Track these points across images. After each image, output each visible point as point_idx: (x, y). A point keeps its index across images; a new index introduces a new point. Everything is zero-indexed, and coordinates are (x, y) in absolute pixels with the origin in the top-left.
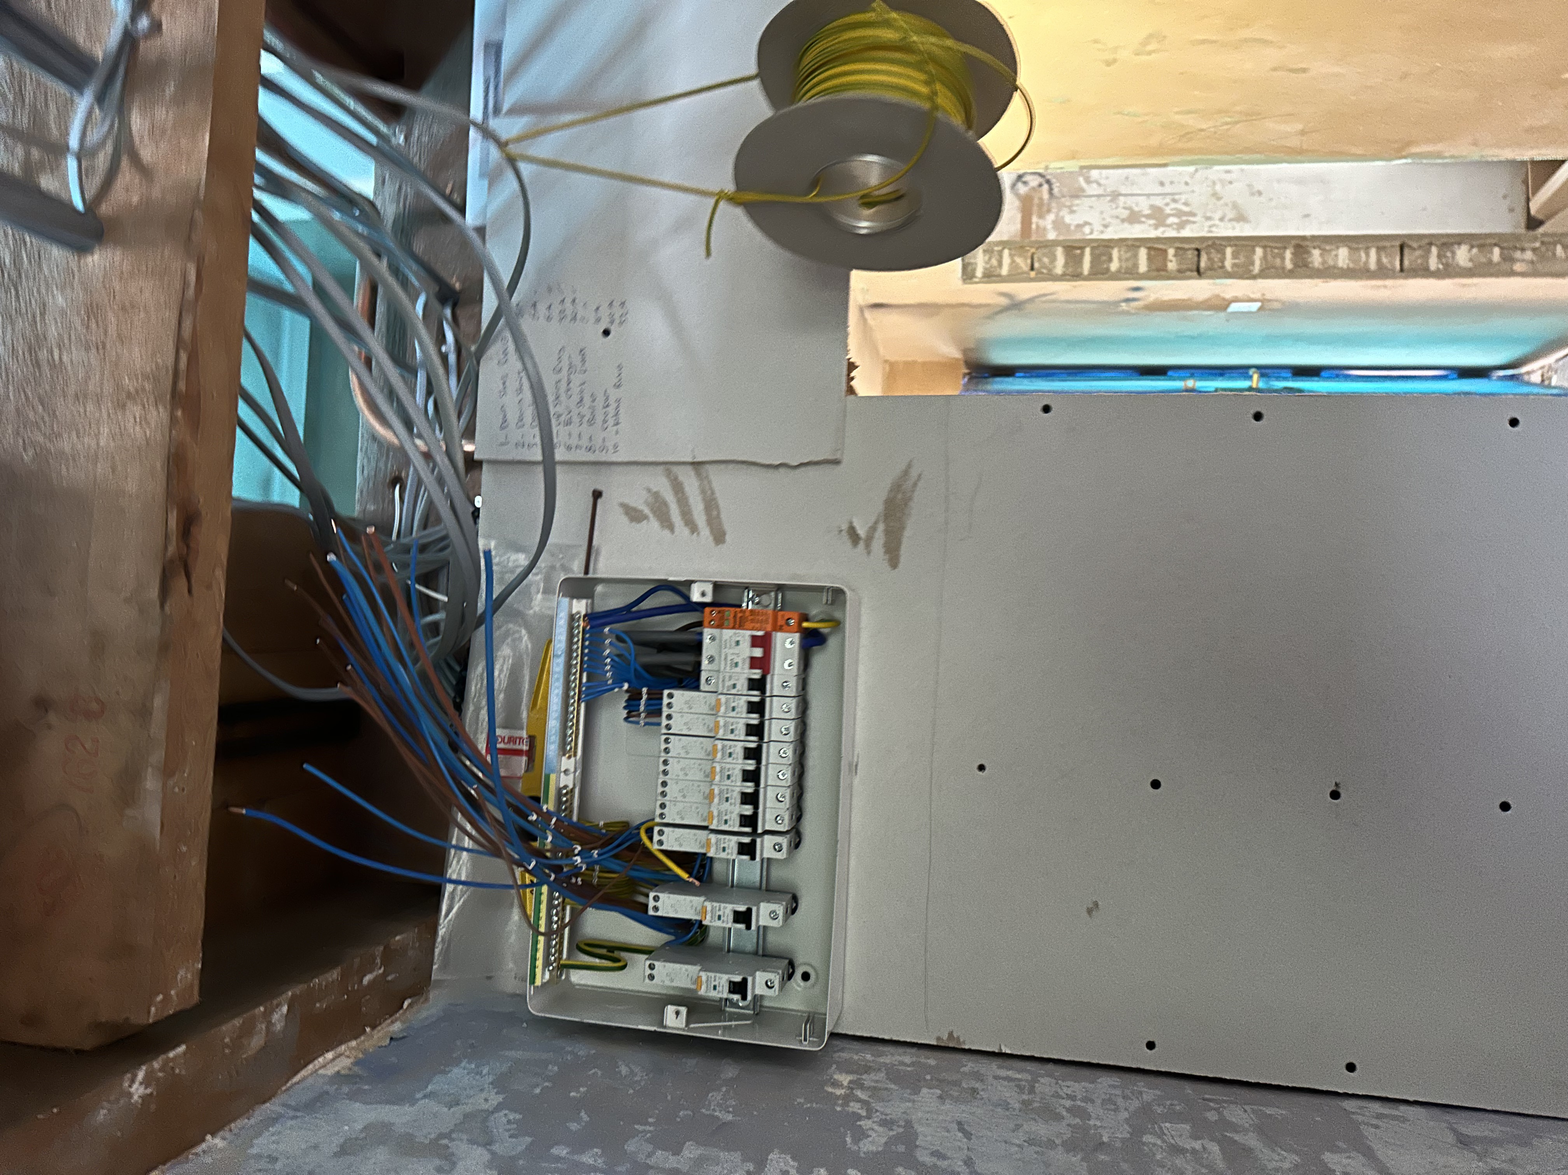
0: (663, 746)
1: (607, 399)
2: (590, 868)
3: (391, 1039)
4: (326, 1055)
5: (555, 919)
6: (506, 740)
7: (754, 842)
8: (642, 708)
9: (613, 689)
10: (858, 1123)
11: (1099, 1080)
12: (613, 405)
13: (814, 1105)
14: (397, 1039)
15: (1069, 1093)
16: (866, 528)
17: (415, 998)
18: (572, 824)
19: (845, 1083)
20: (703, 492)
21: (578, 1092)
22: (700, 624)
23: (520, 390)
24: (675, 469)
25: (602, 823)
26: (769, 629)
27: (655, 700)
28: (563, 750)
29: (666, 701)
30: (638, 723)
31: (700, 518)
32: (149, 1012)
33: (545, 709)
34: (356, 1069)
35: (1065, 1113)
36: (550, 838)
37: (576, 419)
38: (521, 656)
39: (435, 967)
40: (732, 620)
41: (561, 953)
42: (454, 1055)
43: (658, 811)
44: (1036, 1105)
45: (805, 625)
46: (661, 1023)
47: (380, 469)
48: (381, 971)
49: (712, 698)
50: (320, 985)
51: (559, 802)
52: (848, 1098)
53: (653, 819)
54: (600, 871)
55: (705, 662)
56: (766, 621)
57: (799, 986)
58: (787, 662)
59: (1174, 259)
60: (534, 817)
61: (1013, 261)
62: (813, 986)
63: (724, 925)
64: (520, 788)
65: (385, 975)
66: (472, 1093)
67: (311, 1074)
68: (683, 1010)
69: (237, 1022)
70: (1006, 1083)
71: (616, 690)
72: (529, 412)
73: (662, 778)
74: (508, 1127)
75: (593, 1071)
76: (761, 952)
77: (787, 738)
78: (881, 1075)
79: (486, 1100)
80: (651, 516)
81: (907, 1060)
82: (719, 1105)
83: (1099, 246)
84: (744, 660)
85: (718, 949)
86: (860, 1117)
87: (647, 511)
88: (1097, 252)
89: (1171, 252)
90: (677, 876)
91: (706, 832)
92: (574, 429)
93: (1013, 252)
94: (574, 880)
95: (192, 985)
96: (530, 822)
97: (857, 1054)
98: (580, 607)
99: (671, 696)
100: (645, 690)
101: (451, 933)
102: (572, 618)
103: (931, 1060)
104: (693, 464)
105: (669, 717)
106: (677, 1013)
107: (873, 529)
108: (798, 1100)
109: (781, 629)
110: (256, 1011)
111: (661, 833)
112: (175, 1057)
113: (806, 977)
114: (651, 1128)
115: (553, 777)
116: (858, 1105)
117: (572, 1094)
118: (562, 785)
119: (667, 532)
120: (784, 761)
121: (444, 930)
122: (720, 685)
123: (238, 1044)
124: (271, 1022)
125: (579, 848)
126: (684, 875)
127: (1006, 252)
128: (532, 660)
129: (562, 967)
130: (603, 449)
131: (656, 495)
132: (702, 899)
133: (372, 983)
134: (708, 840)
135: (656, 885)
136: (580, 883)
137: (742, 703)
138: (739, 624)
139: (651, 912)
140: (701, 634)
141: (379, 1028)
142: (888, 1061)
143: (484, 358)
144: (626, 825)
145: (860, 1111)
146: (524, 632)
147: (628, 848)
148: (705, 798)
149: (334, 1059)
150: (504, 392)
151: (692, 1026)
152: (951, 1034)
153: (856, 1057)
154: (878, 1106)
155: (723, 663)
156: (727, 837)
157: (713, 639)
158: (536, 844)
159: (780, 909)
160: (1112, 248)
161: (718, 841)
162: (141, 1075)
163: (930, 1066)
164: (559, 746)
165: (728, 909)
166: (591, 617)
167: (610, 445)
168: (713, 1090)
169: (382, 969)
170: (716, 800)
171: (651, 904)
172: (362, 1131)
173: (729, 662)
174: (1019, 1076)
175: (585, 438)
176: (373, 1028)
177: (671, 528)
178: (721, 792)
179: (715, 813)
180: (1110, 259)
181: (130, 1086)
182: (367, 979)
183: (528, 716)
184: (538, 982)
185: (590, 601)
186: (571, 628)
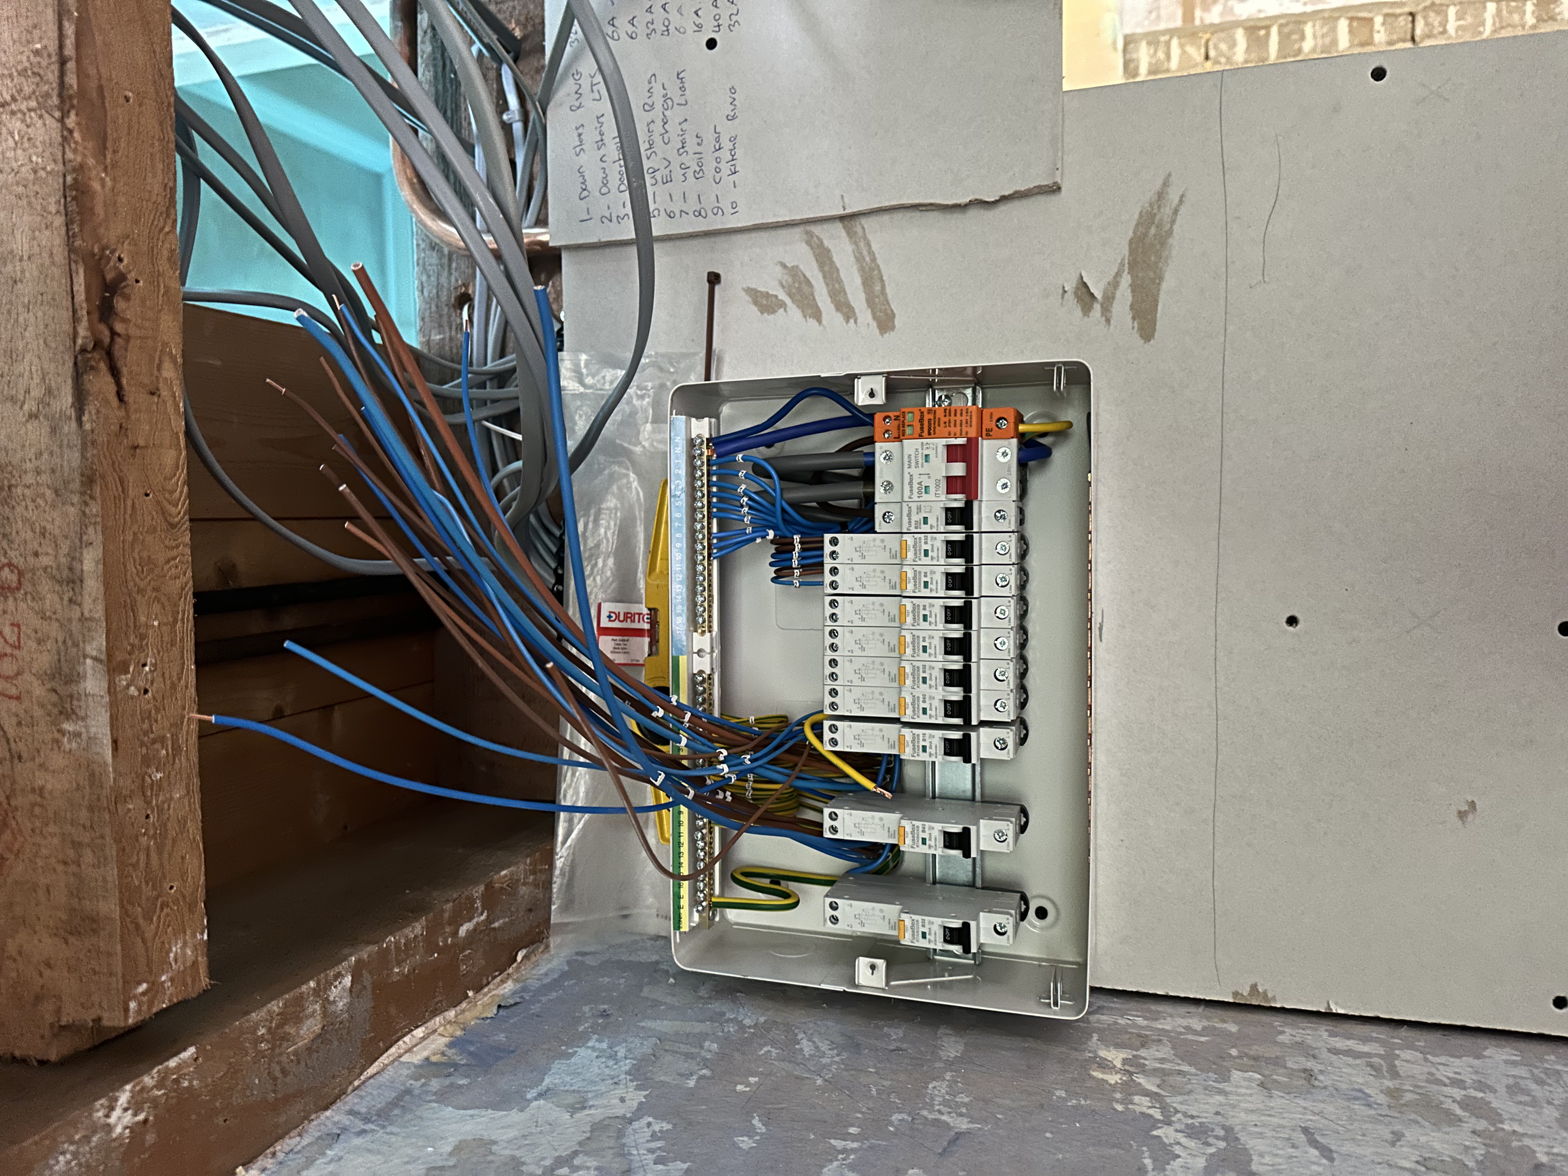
0: (829, 611)
1: (718, 140)
2: (743, 779)
3: (499, 1006)
4: (414, 1033)
5: (701, 844)
6: (622, 618)
7: (967, 738)
8: (795, 563)
9: (754, 539)
10: (1155, 1133)
11: (1486, 1053)
12: (727, 145)
13: (1083, 1102)
14: (505, 1007)
15: (1451, 1075)
16: (1102, 285)
17: (532, 947)
18: (712, 721)
19: (1119, 1065)
20: (859, 259)
21: (748, 1084)
22: (871, 441)
23: (601, 143)
24: (816, 230)
25: (752, 719)
26: (973, 433)
27: (813, 548)
28: (694, 623)
29: (828, 548)
30: (791, 584)
31: (857, 297)
32: (126, 1010)
33: (665, 574)
34: (450, 1052)
35: (1459, 1112)
36: (684, 741)
37: (678, 173)
38: (631, 508)
39: (553, 907)
40: (917, 425)
41: (712, 888)
42: (581, 1029)
43: (828, 700)
44: (1409, 1097)
45: (1022, 428)
46: (852, 982)
47: (443, 286)
48: (483, 917)
49: (893, 541)
50: (397, 943)
51: (694, 693)
52: (1130, 1089)
53: (822, 711)
54: (755, 782)
55: (880, 494)
56: (969, 423)
57: (1035, 927)
58: (1000, 483)
59: (1382, 29)
60: (660, 713)
61: (1184, 52)
62: (1053, 925)
63: (932, 851)
64: (643, 678)
65: (489, 921)
66: (603, 1089)
67: (393, 1062)
68: (881, 963)
69: (275, 1006)
70: (1350, 1060)
71: (759, 540)
72: (616, 171)
73: (830, 655)
74: (653, 1145)
75: (765, 1049)
76: (979, 883)
77: (1005, 592)
78: (1165, 1051)
79: (622, 1100)
80: (788, 301)
81: (1197, 1024)
82: (945, 1103)
83: (1287, 24)
84: (937, 481)
85: (921, 878)
86: (1155, 1124)
87: (782, 296)
88: (1286, 30)
89: (1378, 20)
90: (857, 784)
91: (897, 726)
92: (676, 188)
93: (1183, 40)
94: (720, 796)
95: (195, 963)
96: (656, 720)
97: (1122, 1016)
98: (702, 428)
99: (834, 542)
100: (797, 538)
101: (573, 866)
102: (691, 444)
103: (1231, 1025)
104: (842, 218)
105: (834, 571)
106: (873, 967)
107: (1115, 284)
108: (1058, 1093)
109: (989, 436)
110: (304, 988)
111: (833, 729)
112: (179, 1067)
113: (1042, 913)
114: (855, 1145)
115: (683, 660)
116: (1146, 1101)
117: (739, 1088)
118: (695, 672)
119: (812, 322)
120: (1004, 624)
121: (562, 860)
122: (905, 519)
123: (278, 1037)
124: (327, 999)
125: (725, 753)
126: (869, 785)
127: (1175, 42)
128: (646, 512)
129: (714, 906)
130: (718, 210)
131: (794, 272)
132: (896, 816)
133: (471, 934)
134: (901, 737)
135: (832, 798)
136: (729, 799)
137: (938, 544)
138: (927, 429)
139: (827, 834)
140: (873, 454)
141: (486, 990)
142: (1168, 1028)
143: (552, 104)
144: (784, 719)
145: (1151, 1112)
146: (632, 476)
147: (787, 751)
148: (893, 680)
149: (423, 1039)
150: (580, 149)
151: (893, 983)
152: (1254, 987)
153: (1121, 1021)
154: (1175, 1101)
155: (907, 488)
156: (928, 732)
157: (888, 458)
158: (667, 749)
159: (1009, 828)
160: (1305, 23)
161: (915, 738)
162: (124, 1098)
163: (1231, 1034)
164: (688, 620)
165: (935, 830)
166: (716, 442)
167: (726, 205)
168: (934, 1079)
169: (485, 914)
170: (909, 682)
171: (827, 823)
172: (451, 1154)
173: (915, 486)
174: (1366, 1049)
175: (692, 198)
176: (478, 989)
177: (817, 315)
178: (915, 669)
179: (909, 700)
180: (1303, 38)
181: (107, 1116)
182: (463, 931)
183: (646, 583)
184: (685, 927)
185: (713, 420)
186: (691, 458)
